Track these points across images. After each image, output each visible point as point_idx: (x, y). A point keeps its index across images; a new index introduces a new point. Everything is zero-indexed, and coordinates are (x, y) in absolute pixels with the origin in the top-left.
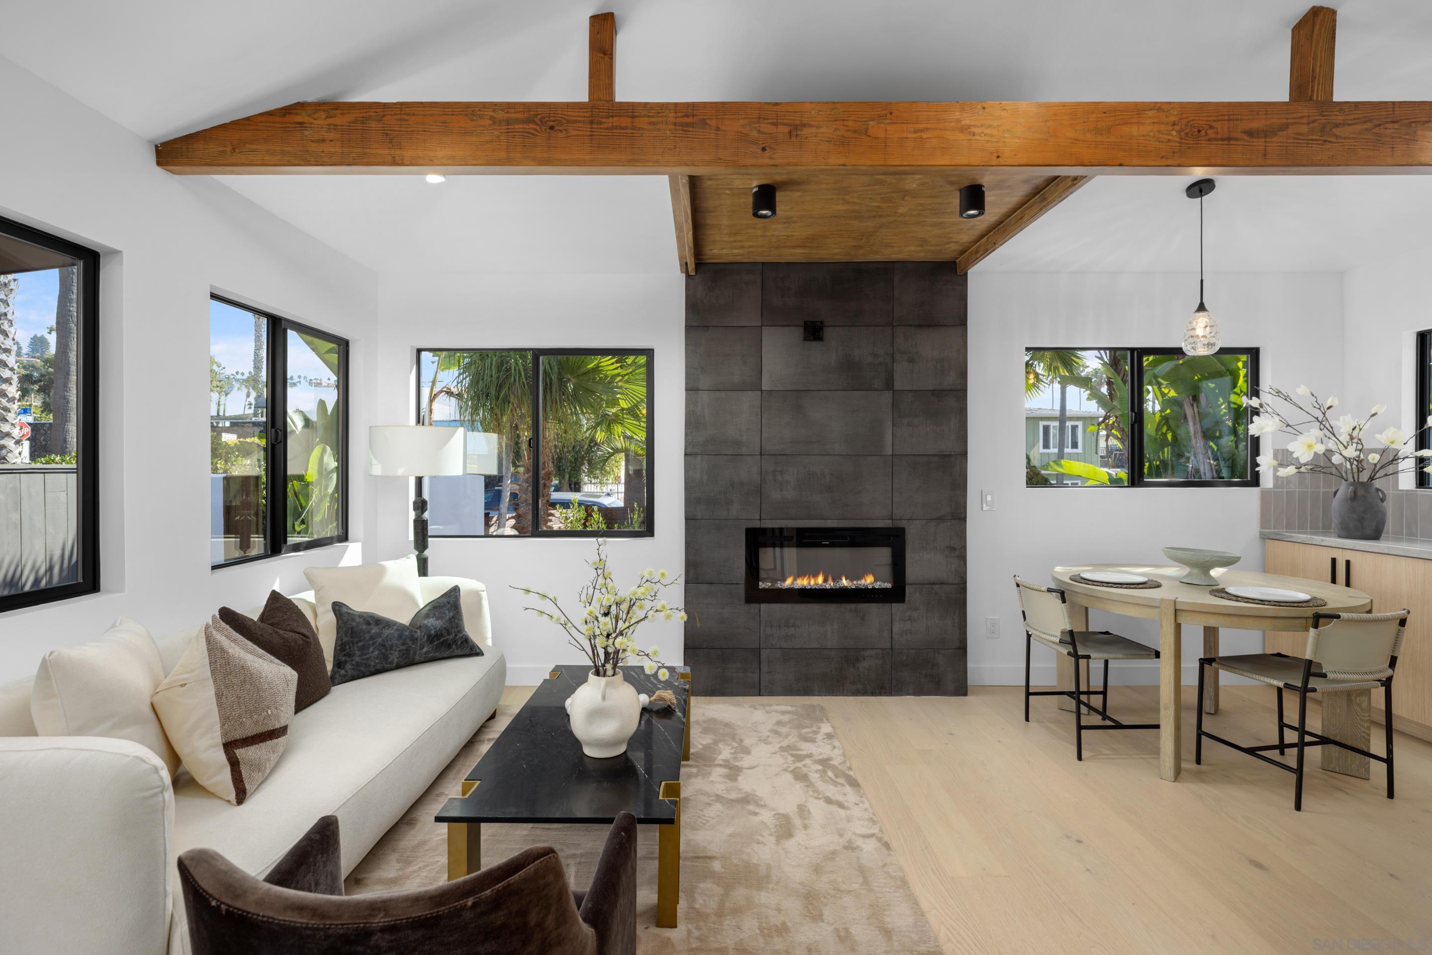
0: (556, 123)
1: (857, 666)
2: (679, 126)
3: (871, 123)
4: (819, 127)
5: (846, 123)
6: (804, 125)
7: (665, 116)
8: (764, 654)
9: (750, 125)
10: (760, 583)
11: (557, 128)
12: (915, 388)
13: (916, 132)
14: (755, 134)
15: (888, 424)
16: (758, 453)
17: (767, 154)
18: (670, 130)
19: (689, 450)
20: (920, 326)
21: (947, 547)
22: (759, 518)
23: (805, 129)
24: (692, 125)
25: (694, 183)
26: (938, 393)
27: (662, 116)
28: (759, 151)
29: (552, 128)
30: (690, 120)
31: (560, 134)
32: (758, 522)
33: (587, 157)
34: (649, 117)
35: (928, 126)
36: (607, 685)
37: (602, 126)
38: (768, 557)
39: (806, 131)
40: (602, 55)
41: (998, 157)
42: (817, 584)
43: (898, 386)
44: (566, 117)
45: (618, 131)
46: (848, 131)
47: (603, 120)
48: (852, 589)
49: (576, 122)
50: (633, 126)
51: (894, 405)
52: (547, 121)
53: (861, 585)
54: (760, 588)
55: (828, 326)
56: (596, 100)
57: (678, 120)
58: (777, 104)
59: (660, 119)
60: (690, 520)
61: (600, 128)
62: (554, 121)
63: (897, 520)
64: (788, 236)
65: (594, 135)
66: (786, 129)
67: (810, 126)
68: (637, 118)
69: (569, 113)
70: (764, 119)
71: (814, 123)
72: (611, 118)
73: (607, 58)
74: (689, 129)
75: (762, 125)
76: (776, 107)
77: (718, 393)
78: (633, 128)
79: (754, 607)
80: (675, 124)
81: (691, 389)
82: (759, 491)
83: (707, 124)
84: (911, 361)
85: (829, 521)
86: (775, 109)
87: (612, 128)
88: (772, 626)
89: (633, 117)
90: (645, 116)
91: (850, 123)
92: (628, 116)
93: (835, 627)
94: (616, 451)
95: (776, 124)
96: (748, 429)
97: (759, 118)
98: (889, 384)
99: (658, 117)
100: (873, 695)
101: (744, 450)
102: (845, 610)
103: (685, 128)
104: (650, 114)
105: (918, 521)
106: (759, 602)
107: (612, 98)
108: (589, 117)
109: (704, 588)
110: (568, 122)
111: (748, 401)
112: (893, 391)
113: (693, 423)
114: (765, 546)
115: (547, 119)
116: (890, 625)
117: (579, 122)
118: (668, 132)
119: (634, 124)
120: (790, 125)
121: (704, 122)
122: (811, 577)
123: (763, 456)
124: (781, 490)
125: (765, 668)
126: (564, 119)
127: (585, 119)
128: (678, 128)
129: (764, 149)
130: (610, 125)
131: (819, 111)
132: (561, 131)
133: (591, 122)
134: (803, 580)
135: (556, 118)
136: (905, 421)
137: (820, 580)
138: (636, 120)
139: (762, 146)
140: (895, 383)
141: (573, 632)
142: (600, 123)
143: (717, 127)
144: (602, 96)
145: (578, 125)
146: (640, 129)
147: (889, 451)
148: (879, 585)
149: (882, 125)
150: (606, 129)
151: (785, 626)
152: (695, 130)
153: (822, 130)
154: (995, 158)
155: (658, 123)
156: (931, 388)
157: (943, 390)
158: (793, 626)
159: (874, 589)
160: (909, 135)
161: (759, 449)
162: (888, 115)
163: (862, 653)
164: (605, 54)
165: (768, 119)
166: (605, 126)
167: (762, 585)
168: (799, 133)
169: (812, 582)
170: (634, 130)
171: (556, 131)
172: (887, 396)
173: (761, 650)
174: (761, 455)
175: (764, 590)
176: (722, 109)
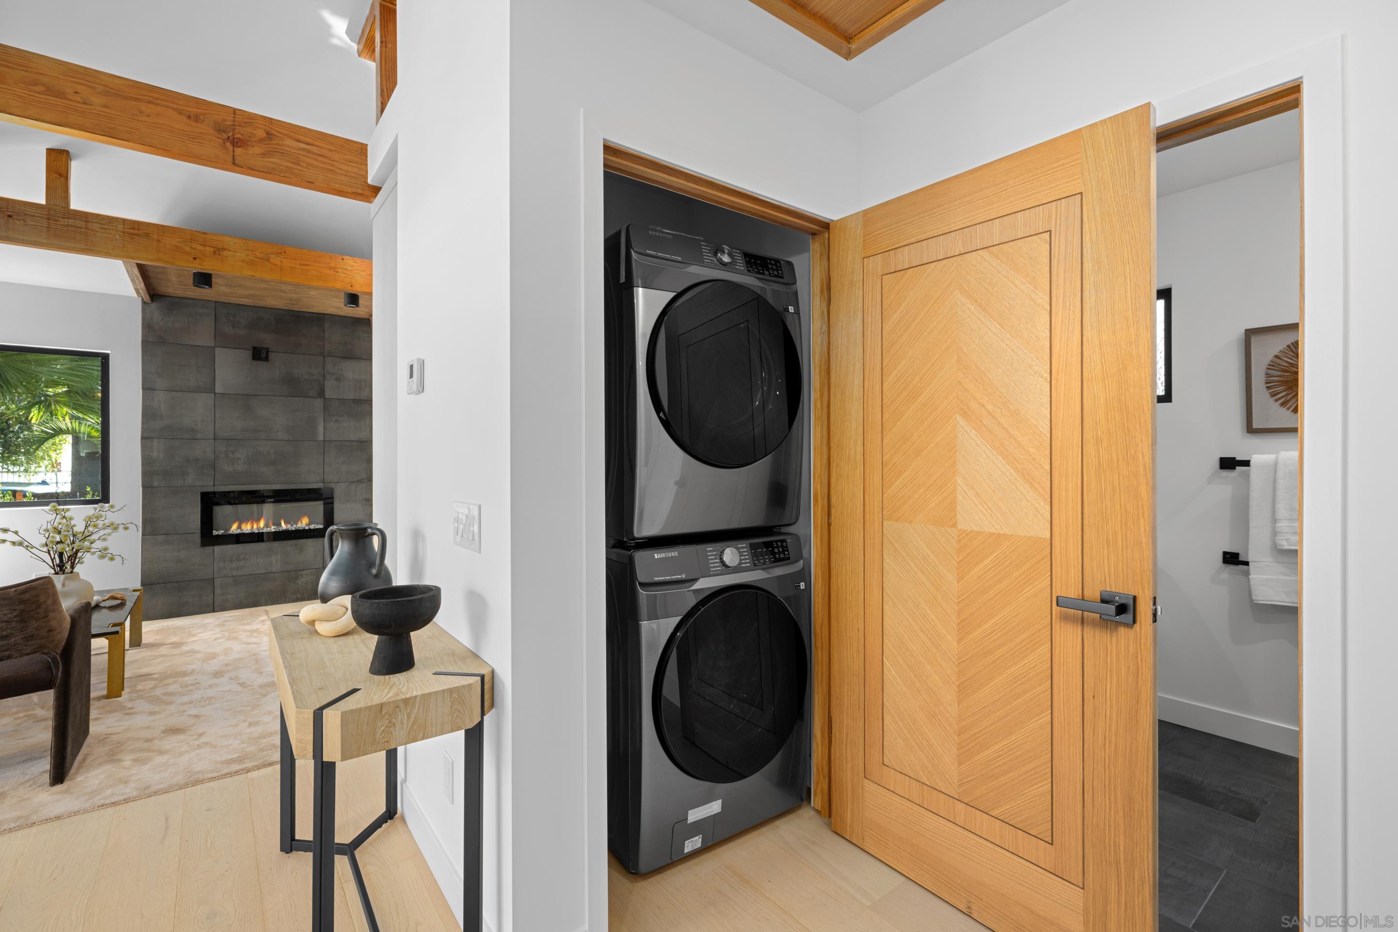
0: (14, 213)
1: (296, 582)
2: (126, 234)
3: (272, 256)
4: (235, 252)
5: (254, 253)
6: (225, 249)
7: (115, 226)
8: (217, 582)
9: (184, 242)
10: (214, 532)
11: (15, 217)
12: (341, 397)
13: (301, 265)
14: (188, 248)
15: (321, 421)
16: (212, 438)
17: (197, 261)
18: (119, 235)
19: (146, 435)
20: (344, 358)
21: (364, 499)
22: (212, 484)
23: (225, 252)
24: (138, 235)
25: (142, 268)
26: (357, 401)
27: (113, 226)
28: (191, 259)
29: (10, 216)
30: (136, 232)
31: (18, 222)
32: (212, 487)
33: (45, 241)
34: (101, 224)
35: (309, 263)
36: (66, 579)
37: (58, 223)
38: (222, 512)
39: (225, 253)
40: (58, 176)
41: (352, 286)
42: (258, 528)
43: (328, 395)
44: (24, 211)
45: (73, 228)
46: (256, 257)
47: (59, 219)
48: (292, 530)
49: (34, 216)
50: (86, 227)
51: (325, 408)
52: (5, 211)
53: (299, 527)
54: (214, 535)
55: (272, 352)
56: (52, 205)
57: (125, 230)
58: (205, 233)
59: (110, 227)
60: (148, 488)
61: (57, 224)
62: (13, 212)
63: (327, 483)
64: (232, 292)
65: (50, 228)
66: (212, 250)
67: (229, 250)
68: (90, 223)
69: (26, 209)
70: (195, 241)
71: (231, 249)
72: (67, 219)
73: (62, 179)
74: (135, 237)
75: (193, 244)
76: (204, 235)
77: (174, 393)
78: (86, 228)
79: (208, 549)
80: (123, 232)
81: (148, 388)
82: (213, 465)
83: (150, 236)
84: (338, 379)
85: (274, 485)
86: (203, 236)
87: (68, 226)
88: (224, 561)
89: (87, 222)
90: (97, 223)
91: (257, 253)
92: (83, 221)
93: (279, 557)
94: (59, 432)
95: (204, 245)
96: (204, 421)
97: (191, 240)
98: (321, 394)
99: (108, 225)
100: (309, 600)
101: (199, 436)
102: (288, 545)
103: (131, 236)
104: (101, 222)
105: (343, 484)
106: (213, 544)
107: (68, 206)
108: (46, 215)
109: (161, 538)
110: (26, 215)
111: (203, 401)
112: (324, 398)
113: (148, 414)
114: (218, 504)
115: (5, 210)
116: (322, 552)
117: (36, 216)
118: (117, 237)
119: (88, 227)
120: (215, 247)
121: (147, 235)
122: (254, 522)
123: (216, 441)
124: (233, 464)
125: (218, 592)
126: (22, 212)
127: (42, 215)
128: (125, 235)
129: (195, 259)
130: (66, 223)
131: (236, 243)
132: (19, 220)
133: (48, 219)
134: (247, 525)
135: (14, 211)
136: (334, 418)
137: (262, 524)
138: (88, 224)
139: (193, 256)
140: (325, 394)
141: (34, 550)
142: (57, 221)
143: (158, 240)
144: (58, 203)
145: (35, 218)
146: (93, 230)
147: (321, 438)
148: (314, 527)
149: (279, 258)
150: (62, 225)
151: (236, 560)
152: (139, 238)
153: (238, 254)
154: (349, 286)
155: (108, 229)
156: (352, 398)
157: (361, 400)
158: (243, 560)
159: (310, 530)
160: (297, 266)
161: (213, 435)
162: (283, 253)
163: (301, 573)
164: (60, 175)
165: (198, 241)
166: (62, 223)
167: (215, 533)
168: (221, 253)
169: (255, 526)
170: (88, 230)
171: (14, 219)
172: (319, 403)
173: (215, 579)
174: (214, 439)
175: (218, 536)
176: (161, 229)
